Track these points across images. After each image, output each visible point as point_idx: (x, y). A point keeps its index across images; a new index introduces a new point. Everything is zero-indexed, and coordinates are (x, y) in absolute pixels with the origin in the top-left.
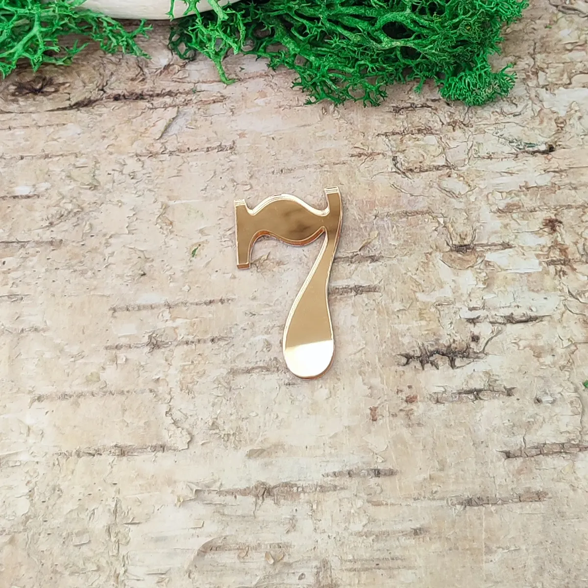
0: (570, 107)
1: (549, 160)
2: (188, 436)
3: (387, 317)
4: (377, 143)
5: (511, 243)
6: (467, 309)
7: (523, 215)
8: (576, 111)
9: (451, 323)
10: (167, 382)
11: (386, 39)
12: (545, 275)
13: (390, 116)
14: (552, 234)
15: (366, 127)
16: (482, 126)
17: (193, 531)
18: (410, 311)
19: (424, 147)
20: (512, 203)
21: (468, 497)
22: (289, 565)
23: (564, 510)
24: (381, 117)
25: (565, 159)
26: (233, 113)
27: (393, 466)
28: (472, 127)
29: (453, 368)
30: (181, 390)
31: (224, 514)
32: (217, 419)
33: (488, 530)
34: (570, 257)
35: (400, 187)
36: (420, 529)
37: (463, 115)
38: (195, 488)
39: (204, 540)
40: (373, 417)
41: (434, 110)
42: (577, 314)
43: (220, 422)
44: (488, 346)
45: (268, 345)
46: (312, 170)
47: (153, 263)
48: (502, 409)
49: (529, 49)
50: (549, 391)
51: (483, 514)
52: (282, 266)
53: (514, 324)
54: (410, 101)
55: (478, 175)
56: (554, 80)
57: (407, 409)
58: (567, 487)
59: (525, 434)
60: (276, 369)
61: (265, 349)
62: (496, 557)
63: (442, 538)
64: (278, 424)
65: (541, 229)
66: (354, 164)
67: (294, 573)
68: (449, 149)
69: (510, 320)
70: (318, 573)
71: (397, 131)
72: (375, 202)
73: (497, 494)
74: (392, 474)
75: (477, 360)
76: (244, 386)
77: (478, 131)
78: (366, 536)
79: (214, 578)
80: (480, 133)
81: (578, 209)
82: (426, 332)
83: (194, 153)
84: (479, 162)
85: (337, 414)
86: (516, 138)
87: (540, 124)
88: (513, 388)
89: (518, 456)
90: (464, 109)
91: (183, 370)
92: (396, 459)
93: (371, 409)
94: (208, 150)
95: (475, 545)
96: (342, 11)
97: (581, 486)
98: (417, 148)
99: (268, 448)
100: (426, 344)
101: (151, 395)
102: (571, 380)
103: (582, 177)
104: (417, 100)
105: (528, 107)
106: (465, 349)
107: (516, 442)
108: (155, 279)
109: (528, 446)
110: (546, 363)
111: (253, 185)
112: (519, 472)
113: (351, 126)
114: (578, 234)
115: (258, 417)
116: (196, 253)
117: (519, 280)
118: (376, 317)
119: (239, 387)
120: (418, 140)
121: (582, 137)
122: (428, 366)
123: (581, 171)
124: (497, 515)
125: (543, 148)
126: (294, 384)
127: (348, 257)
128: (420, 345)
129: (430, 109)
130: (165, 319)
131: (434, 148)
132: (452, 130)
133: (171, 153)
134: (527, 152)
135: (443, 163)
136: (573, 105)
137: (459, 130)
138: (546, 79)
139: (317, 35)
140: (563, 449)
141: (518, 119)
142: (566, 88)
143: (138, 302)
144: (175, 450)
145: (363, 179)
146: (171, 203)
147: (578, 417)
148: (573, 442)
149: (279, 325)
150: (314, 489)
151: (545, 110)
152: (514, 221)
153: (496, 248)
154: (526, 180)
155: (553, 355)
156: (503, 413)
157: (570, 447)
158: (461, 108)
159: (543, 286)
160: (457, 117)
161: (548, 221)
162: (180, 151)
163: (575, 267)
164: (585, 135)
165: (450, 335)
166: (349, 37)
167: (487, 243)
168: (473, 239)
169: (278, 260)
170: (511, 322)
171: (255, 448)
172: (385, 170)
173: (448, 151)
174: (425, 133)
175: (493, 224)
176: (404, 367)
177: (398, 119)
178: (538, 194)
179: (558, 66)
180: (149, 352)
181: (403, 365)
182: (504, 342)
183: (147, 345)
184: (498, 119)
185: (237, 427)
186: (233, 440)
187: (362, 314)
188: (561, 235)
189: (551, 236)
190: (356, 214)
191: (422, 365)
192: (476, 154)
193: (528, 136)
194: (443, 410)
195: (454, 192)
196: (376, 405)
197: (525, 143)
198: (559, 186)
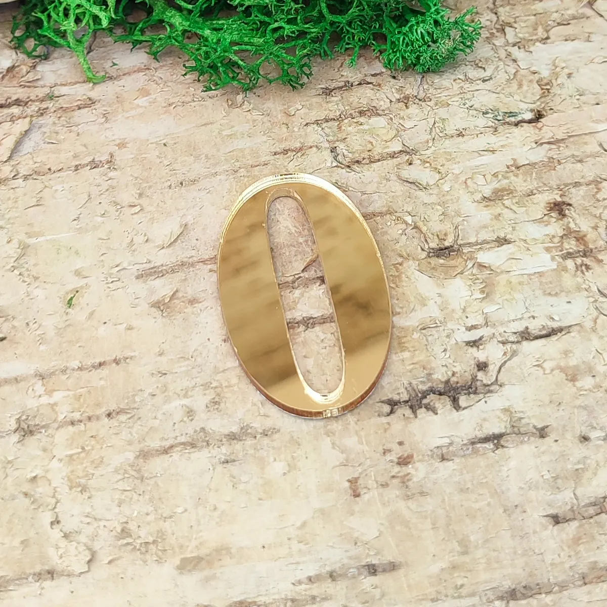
0: (554, 65)
1: (540, 129)
2: (87, 552)
4: (306, 135)
5: (508, 237)
6: (464, 328)
7: (518, 201)
8: (563, 68)
9: (445, 350)
10: (49, 480)
12: (563, 273)
13: (319, 99)
14: (561, 219)
16: (444, 98)
19: (371, 132)
20: (500, 188)
21: (509, 587)
25: (560, 125)
26: (107, 119)
27: (393, 558)
28: (431, 100)
29: (457, 410)
30: (71, 489)
32: (127, 523)
34: (591, 246)
35: (347, 184)
37: (416, 87)
40: (354, 491)
41: (377, 86)
43: (132, 526)
44: (501, 373)
45: (190, 413)
46: (223, 177)
48: (536, 456)
50: (597, 424)
52: (196, 305)
53: (533, 340)
54: (343, 79)
55: (449, 157)
56: (527, 35)
57: (401, 474)
59: (575, 488)
60: (205, 444)
61: (185, 419)
64: (219, 520)
65: (545, 215)
66: (278, 163)
68: (405, 130)
69: (526, 336)
71: (331, 117)
73: (551, 578)
75: (488, 395)
76: (162, 473)
77: (439, 105)
80: (443, 106)
81: (590, 187)
82: (412, 366)
84: (447, 142)
85: (302, 494)
86: (491, 107)
87: (518, 88)
88: (547, 427)
89: (570, 520)
90: (416, 81)
91: (70, 461)
92: (397, 546)
93: (349, 481)
94: (77, 168)
98: (362, 134)
99: (207, 556)
100: (414, 382)
101: (27, 501)
103: (586, 146)
104: (352, 77)
105: (499, 69)
106: (470, 383)
107: (563, 500)
109: (582, 504)
110: (586, 387)
111: (144, 206)
112: (577, 541)
113: (268, 118)
114: (595, 216)
115: (186, 514)
116: (73, 303)
117: (529, 283)
119: (155, 475)
120: (361, 124)
121: (577, 97)
122: (422, 412)
123: (583, 139)
125: (529, 116)
126: (234, 461)
127: (287, 282)
128: (406, 384)
129: (370, 86)
130: (37, 394)
131: (385, 131)
132: (405, 107)
133: (26, 178)
134: (508, 123)
135: (399, 148)
136: (557, 61)
137: (414, 107)
138: (516, 35)
141: (489, 85)
142: (544, 43)
144: (69, 575)
146: (32, 241)
149: (201, 382)
151: (522, 71)
152: (509, 209)
153: (489, 246)
154: (514, 157)
155: (594, 376)
156: (539, 462)
158: (412, 79)
159: (562, 287)
160: (408, 91)
161: (552, 205)
162: (38, 173)
163: (600, 257)
164: (580, 95)
165: (446, 366)
167: (477, 242)
168: (457, 238)
169: (189, 297)
170: (527, 339)
171: (189, 556)
172: (322, 166)
173: (403, 133)
174: (369, 114)
175: (479, 216)
176: (389, 417)
177: (330, 102)
178: (532, 173)
179: (528, 19)
180: (18, 442)
181: (386, 415)
182: (523, 367)
183: (14, 432)
184: (462, 87)
185: (158, 531)
186: (154, 551)
187: (318, 353)
188: (573, 220)
189: (561, 222)
190: (291, 227)
191: (413, 412)
192: (441, 132)
193: (506, 103)
194: (454, 470)
195: (421, 183)
196: (356, 475)
197: (504, 112)
198: (559, 161)
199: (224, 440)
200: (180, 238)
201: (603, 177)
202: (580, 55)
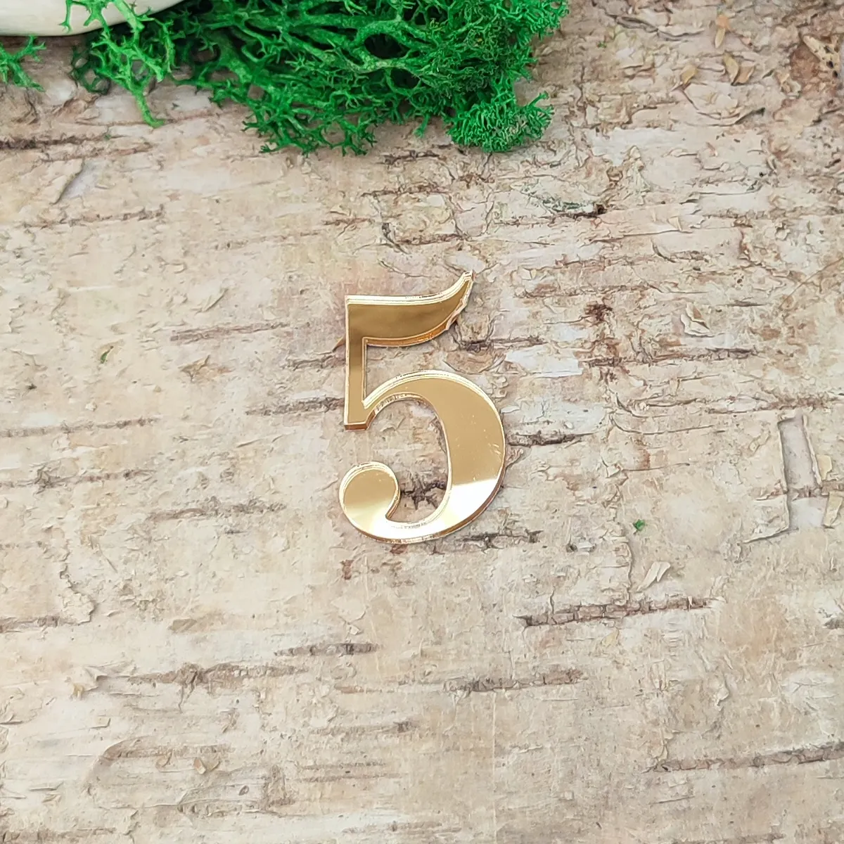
0: (628, 155)
1: (597, 226)
2: (90, 604)
3: (368, 439)
4: (361, 206)
5: (541, 337)
7: (559, 300)
8: (636, 159)
10: (63, 533)
11: (368, 58)
12: (587, 380)
13: (380, 168)
14: (597, 324)
15: (348, 184)
16: (508, 181)
17: (95, 732)
18: (400, 431)
19: (426, 211)
20: (544, 284)
21: (474, 679)
22: (226, 775)
23: (605, 695)
24: (369, 171)
25: (618, 223)
26: (162, 167)
27: (371, 640)
28: (494, 182)
30: (82, 543)
31: (137, 709)
32: (130, 580)
33: (501, 723)
34: (621, 355)
35: (393, 264)
36: (407, 724)
37: (481, 166)
38: (97, 673)
39: (108, 744)
40: (346, 573)
41: (442, 159)
42: (628, 431)
43: (134, 584)
44: (505, 475)
45: (204, 480)
46: (271, 243)
47: (47, 372)
48: (522, 560)
49: (574, 76)
50: (587, 535)
51: (494, 701)
52: (225, 374)
53: (544, 445)
54: (410, 148)
55: (499, 246)
56: (608, 117)
57: (393, 562)
58: (609, 663)
59: (553, 594)
60: (214, 512)
61: (199, 486)
62: (510, 760)
63: (437, 736)
64: (216, 586)
65: (582, 318)
66: (329, 235)
67: (233, 786)
68: (461, 212)
69: (537, 440)
70: (266, 785)
71: (390, 189)
72: (357, 286)
73: (514, 675)
74: (369, 651)
76: (170, 536)
77: (501, 188)
78: (333, 735)
79: (124, 795)
80: (505, 190)
81: (635, 292)
82: (422, 459)
83: (106, 222)
84: (501, 229)
85: (296, 571)
86: (553, 196)
87: (585, 178)
88: (539, 532)
89: (542, 624)
90: (483, 158)
91: (85, 515)
92: (377, 630)
93: (343, 563)
94: (126, 217)
95: (482, 744)
96: (309, 21)
97: (628, 662)
98: (417, 212)
99: (201, 619)
100: (421, 474)
101: (40, 550)
102: (618, 520)
103: (641, 248)
104: (418, 147)
105: (570, 154)
107: (539, 604)
108: (47, 394)
109: (558, 610)
110: (585, 498)
111: (189, 265)
112: (544, 644)
113: (326, 183)
114: (633, 324)
115: (187, 577)
116: (106, 359)
117: (551, 387)
118: (354, 439)
119: (162, 537)
120: (418, 201)
121: (643, 194)
122: (423, 504)
123: (641, 239)
124: (512, 703)
125: (589, 209)
126: (238, 532)
127: (317, 360)
128: (413, 475)
129: (436, 158)
130: (62, 447)
131: (439, 212)
132: (465, 186)
133: (73, 222)
134: (567, 215)
135: (452, 231)
136: (632, 151)
137: (475, 187)
138: (597, 116)
139: (276, 56)
140: (604, 613)
141: (555, 171)
142: (625, 128)
143: (24, 425)
144: (71, 624)
145: (341, 254)
146: (72, 290)
147: (626, 570)
148: (618, 603)
149: (219, 452)
150: (262, 673)
151: (594, 158)
152: (548, 308)
153: (521, 344)
154: (565, 253)
155: (595, 487)
156: (524, 565)
157: (615, 610)
158: (479, 156)
159: (583, 394)
160: (472, 169)
161: (592, 308)
162: (85, 219)
163: (627, 368)
164: (647, 191)
166: (320, 58)
167: (509, 339)
168: (490, 333)
169: (220, 365)
170: (538, 443)
171: (182, 619)
172: (371, 242)
173: (459, 215)
174: (429, 191)
175: (517, 312)
177: (391, 172)
178: (580, 272)
179: (613, 99)
180: (39, 493)
182: (527, 471)
183: (36, 483)
184: (527, 171)
185: (158, 591)
186: (152, 609)
187: (335, 435)
188: (609, 326)
189: (597, 327)
190: (330, 303)
191: (415, 503)
192: (497, 218)
193: (569, 193)
194: (442, 564)
196: (350, 559)
197: (565, 203)
198: (610, 261)
199: (232, 510)
200: (220, 302)
201: (650, 283)
202: (660, 145)
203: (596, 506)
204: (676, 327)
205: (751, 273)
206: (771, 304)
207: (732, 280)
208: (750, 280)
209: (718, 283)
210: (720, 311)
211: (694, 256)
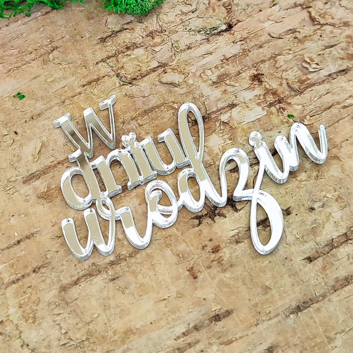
1: (233, 34)
4: (99, 70)
5: (235, 102)
7: (234, 80)
10: (11, 321)
12: (271, 116)
13: (99, 46)
15: (85, 61)
16: (173, 28)
19: (136, 58)
20: (221, 74)
21: (296, 305)
25: (244, 29)
27: (227, 307)
28: (166, 31)
29: (237, 213)
33: (323, 324)
34: (282, 96)
35: (132, 94)
36: (271, 347)
40: (193, 276)
41: (131, 30)
48: (288, 227)
50: (316, 199)
51: (313, 313)
54: (110, 30)
55: (187, 63)
57: (217, 258)
59: (315, 239)
60: (98, 272)
62: (338, 342)
65: (251, 84)
66: (88, 91)
68: (156, 52)
71: (110, 55)
73: (316, 293)
74: (229, 314)
76: (78, 297)
77: (172, 33)
80: (174, 33)
81: (271, 61)
84: (183, 54)
85: (163, 286)
86: (202, 27)
87: (213, 12)
88: (289, 207)
89: (317, 258)
92: (227, 300)
93: (188, 270)
95: (318, 340)
98: (132, 62)
102: (327, 184)
103: (261, 38)
104: (115, 28)
105: (199, 3)
107: (311, 247)
109: (321, 247)
110: (304, 179)
112: (324, 268)
114: (279, 78)
115: (100, 317)
117: (254, 127)
120: (130, 55)
122: (217, 218)
123: (259, 33)
124: (323, 309)
125: (224, 27)
129: (128, 30)
132: (152, 39)
134: (214, 34)
135: (156, 64)
137: (157, 37)
140: (347, 238)
141: (196, 14)
147: (347, 209)
148: (352, 229)
151: (212, 1)
152: (229, 86)
153: (225, 110)
154: (223, 54)
155: (306, 172)
156: (290, 229)
157: (352, 233)
158: (151, 21)
159: (273, 124)
160: (151, 29)
161: (253, 77)
163: (289, 101)
167: (217, 110)
168: (206, 110)
172: (114, 87)
173: (156, 55)
174: (132, 48)
175: (214, 94)
176: (199, 227)
177: (107, 46)
178: (236, 61)
181: (197, 226)
184: (181, 19)
186: (88, 344)
188: (267, 83)
189: (262, 86)
191: (212, 220)
192: (178, 49)
193: (209, 23)
194: (245, 247)
195: (175, 82)
196: (191, 266)
197: (209, 29)
198: (249, 50)
199: (109, 266)
200: (42, 152)
201: (276, 53)
203: (312, 182)
204: (302, 71)
205: (324, 30)
206: (343, 42)
207: (316, 37)
208: (326, 34)
209: (311, 41)
210: (320, 54)
211: (291, 32)
